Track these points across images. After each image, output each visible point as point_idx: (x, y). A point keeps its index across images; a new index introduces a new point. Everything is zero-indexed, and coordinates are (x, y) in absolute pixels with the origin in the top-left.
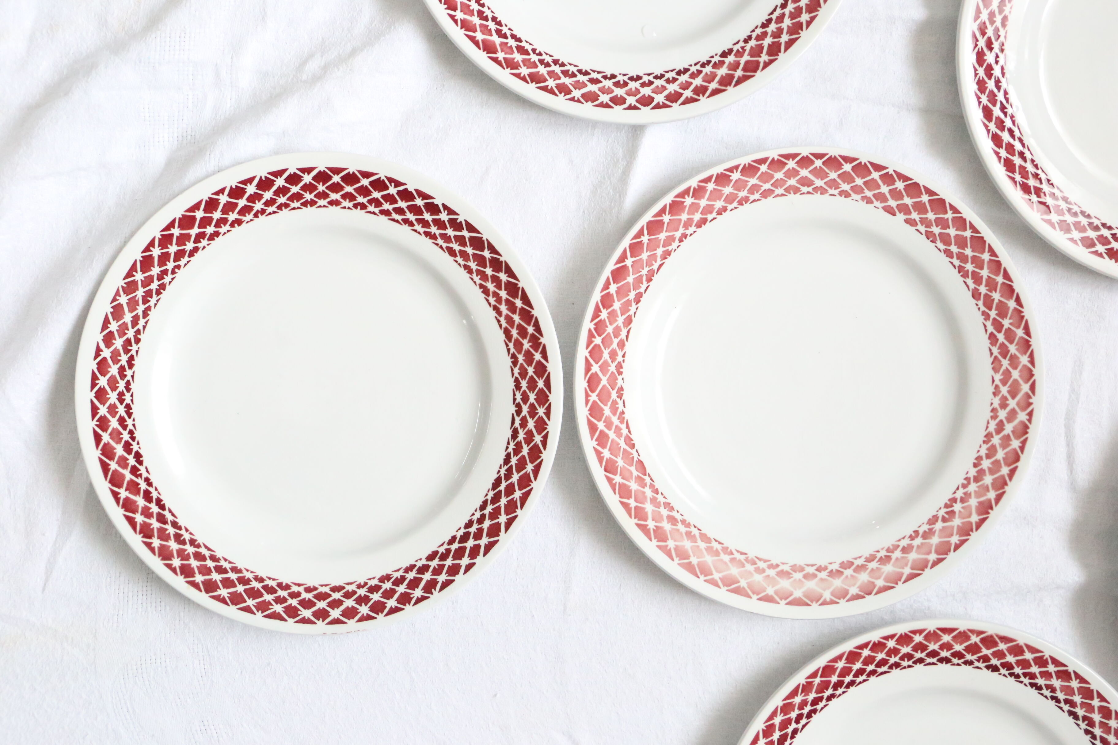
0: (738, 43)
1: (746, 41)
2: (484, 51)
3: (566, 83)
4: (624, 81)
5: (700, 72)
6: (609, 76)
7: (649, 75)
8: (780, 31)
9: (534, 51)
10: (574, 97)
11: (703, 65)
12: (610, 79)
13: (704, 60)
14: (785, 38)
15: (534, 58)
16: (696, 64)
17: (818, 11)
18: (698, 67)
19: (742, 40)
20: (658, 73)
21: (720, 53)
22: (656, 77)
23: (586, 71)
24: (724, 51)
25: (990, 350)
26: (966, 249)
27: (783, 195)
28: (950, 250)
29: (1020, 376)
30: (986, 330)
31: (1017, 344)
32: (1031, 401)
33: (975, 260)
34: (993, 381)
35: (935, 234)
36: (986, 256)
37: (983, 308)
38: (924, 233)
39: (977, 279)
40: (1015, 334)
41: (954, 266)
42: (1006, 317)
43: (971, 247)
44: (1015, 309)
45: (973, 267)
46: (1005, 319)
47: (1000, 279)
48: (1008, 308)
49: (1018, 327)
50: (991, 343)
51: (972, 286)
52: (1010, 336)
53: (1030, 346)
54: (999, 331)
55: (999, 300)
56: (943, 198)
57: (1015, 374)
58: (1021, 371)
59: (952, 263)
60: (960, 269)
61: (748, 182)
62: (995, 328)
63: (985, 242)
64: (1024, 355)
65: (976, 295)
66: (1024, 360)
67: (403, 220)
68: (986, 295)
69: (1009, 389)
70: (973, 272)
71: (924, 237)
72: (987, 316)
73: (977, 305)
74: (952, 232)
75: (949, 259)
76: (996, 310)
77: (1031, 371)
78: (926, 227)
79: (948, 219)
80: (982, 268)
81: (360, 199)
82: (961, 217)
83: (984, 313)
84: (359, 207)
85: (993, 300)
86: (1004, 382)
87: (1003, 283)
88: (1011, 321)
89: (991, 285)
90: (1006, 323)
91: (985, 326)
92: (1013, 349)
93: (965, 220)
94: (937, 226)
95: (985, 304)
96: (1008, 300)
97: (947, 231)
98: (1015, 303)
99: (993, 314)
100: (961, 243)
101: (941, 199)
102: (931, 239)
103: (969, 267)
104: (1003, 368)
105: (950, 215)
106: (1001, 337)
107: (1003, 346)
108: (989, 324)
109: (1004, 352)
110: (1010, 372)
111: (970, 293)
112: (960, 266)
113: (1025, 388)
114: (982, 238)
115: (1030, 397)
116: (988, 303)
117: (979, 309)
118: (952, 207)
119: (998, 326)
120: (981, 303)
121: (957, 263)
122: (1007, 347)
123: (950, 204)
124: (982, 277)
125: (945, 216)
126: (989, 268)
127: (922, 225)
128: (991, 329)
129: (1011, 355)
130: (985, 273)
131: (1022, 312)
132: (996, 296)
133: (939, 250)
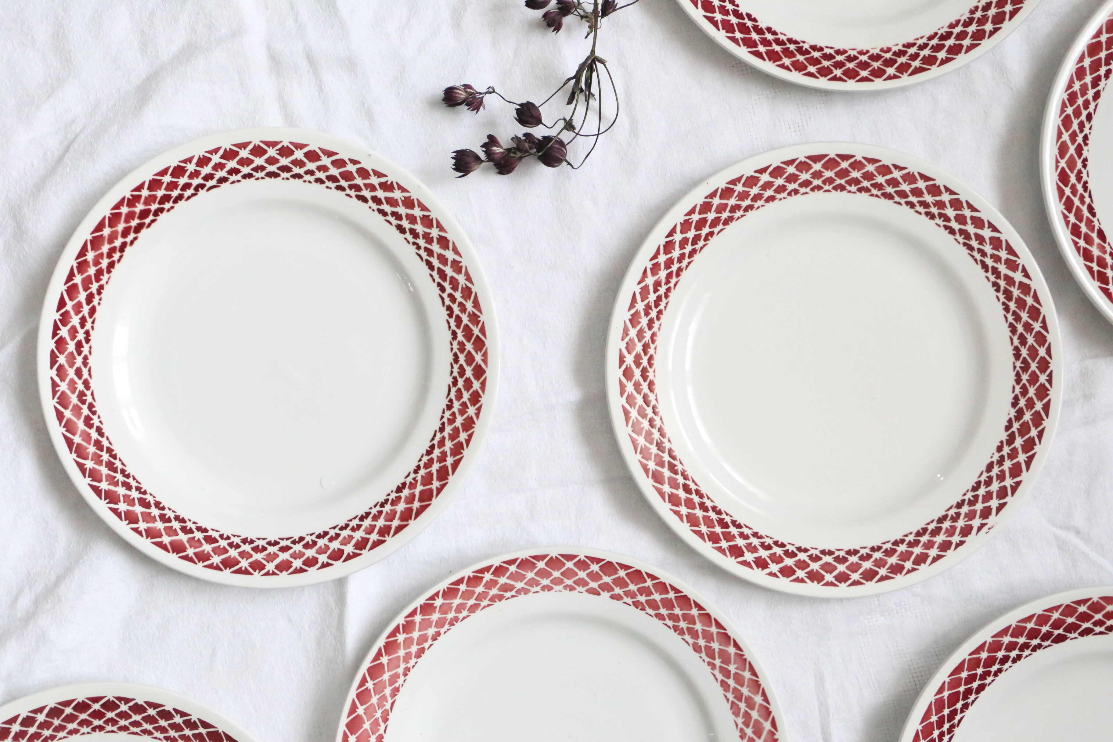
0: (409, 475)
1: (416, 472)
2: (173, 553)
3: (258, 559)
4: (312, 541)
5: (380, 513)
6: (297, 540)
7: (334, 528)
8: (444, 455)
9: (221, 536)
10: (269, 571)
11: (382, 505)
12: (299, 542)
13: (382, 500)
14: (450, 461)
15: (223, 543)
16: (375, 506)
17: (474, 427)
18: (378, 508)
19: (412, 471)
20: (342, 524)
21: (394, 489)
22: (342, 529)
23: (275, 541)
24: (398, 487)
25: (726, 696)
26: (674, 609)
27: (489, 605)
28: (660, 613)
29: (760, 716)
30: (716, 679)
31: (748, 686)
32: (776, 737)
33: (685, 617)
34: (737, 725)
35: (642, 603)
36: (695, 612)
37: (707, 659)
38: (631, 603)
39: (694, 634)
40: (744, 677)
41: (669, 627)
42: (730, 663)
43: (679, 607)
44: (736, 654)
45: (687, 624)
46: (730, 665)
47: (714, 630)
48: (730, 654)
49: (744, 670)
50: (724, 690)
51: (691, 641)
52: (739, 679)
53: (760, 685)
54: (729, 677)
55: (720, 649)
56: (639, 569)
57: (755, 715)
58: (758, 711)
59: (666, 625)
60: (676, 628)
61: (453, 603)
62: (724, 676)
63: (689, 599)
64: (757, 695)
65: (697, 648)
66: (758, 699)
67: (142, 731)
68: (706, 647)
69: (753, 730)
70: (688, 629)
71: (633, 607)
72: (713, 666)
73: (701, 657)
74: (657, 597)
75: (662, 622)
76: (719, 658)
77: (768, 709)
78: (632, 598)
79: (649, 586)
80: (694, 623)
81: (96, 722)
82: (661, 582)
83: (709, 664)
84: (97, 730)
85: (714, 649)
86: (747, 724)
87: (718, 633)
88: (736, 666)
89: (708, 637)
90: (732, 668)
91: (714, 675)
92: (745, 691)
93: (664, 584)
94: (641, 595)
95: (707, 655)
96: (728, 647)
97: (652, 597)
98: (734, 649)
99: (718, 662)
100: (668, 604)
101: (637, 570)
102: (640, 608)
103: (683, 624)
104: (742, 711)
105: (649, 583)
106: (731, 682)
107: (735, 691)
108: (717, 672)
109: (739, 696)
110: (749, 714)
111: (691, 649)
112: (674, 626)
113: (767, 726)
114: (686, 596)
115: (774, 734)
116: (710, 653)
117: (704, 660)
118: (649, 575)
119: (726, 673)
120: (703, 655)
121: (670, 623)
122: (740, 691)
123: (646, 573)
124: (697, 631)
125: (646, 585)
126: (700, 622)
127: (628, 597)
128: (720, 677)
129: (746, 697)
130: (698, 627)
131: (743, 655)
132: (715, 646)
133: (650, 615)
